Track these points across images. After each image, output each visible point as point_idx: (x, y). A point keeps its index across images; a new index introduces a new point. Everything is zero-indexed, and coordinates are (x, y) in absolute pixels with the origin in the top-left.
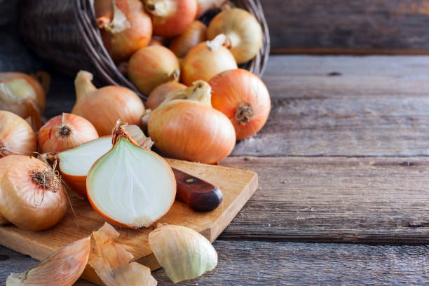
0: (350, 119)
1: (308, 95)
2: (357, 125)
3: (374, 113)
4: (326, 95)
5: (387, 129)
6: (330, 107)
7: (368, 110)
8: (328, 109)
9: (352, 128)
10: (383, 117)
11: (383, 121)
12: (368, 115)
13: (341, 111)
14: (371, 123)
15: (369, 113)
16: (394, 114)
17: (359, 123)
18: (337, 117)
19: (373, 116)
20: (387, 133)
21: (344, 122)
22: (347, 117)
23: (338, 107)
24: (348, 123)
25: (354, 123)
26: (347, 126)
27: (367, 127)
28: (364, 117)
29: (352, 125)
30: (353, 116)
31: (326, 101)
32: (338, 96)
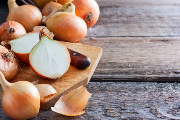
0: (132, 18)
1: (110, 5)
2: (137, 21)
3: (143, 15)
4: (118, 5)
5: (151, 23)
6: (122, 11)
7: (140, 13)
8: (121, 12)
9: (135, 22)
10: (147, 16)
11: (148, 19)
12: (140, 15)
13: (128, 14)
14: (143, 20)
15: (141, 14)
16: (152, 15)
17: (138, 19)
18: (127, 17)
19: (143, 16)
20: (151, 25)
21: (130, 19)
22: (131, 16)
23: (126, 12)
24: (133, 20)
25: (135, 20)
26: (132, 21)
27: (142, 21)
28: (139, 16)
29: (135, 21)
30: (134, 16)
31: (119, 8)
32: (124, 6)
